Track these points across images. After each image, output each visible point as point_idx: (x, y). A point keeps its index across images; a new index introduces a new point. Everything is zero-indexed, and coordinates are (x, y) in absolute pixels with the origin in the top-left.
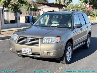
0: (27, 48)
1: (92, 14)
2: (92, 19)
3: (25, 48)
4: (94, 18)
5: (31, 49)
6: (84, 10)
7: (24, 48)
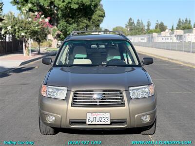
0: (99, 114)
3: (94, 114)
5: (109, 114)
7: (92, 112)
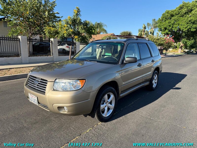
1: (174, 47)
2: (174, 52)
4: (176, 51)
5: (36, 97)
6: (164, 42)
